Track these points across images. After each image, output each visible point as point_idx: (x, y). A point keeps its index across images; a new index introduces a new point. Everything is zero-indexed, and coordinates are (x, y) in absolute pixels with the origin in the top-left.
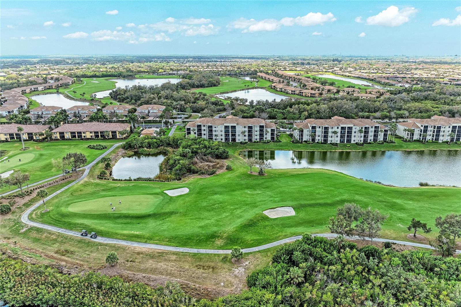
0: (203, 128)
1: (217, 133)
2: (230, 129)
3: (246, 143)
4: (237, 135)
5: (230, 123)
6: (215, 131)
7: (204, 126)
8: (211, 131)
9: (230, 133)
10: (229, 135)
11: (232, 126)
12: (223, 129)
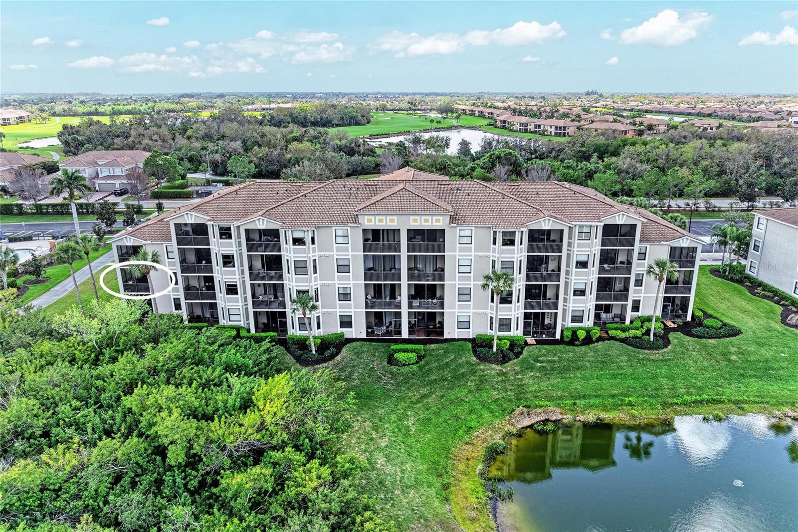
0: (217, 247)
1: (310, 283)
2: (404, 253)
3: (515, 348)
4: (450, 296)
5: (402, 211)
6: (301, 267)
7: (225, 233)
8: (274, 263)
9: (404, 282)
10: (394, 291)
11: (413, 234)
12: (355, 253)
